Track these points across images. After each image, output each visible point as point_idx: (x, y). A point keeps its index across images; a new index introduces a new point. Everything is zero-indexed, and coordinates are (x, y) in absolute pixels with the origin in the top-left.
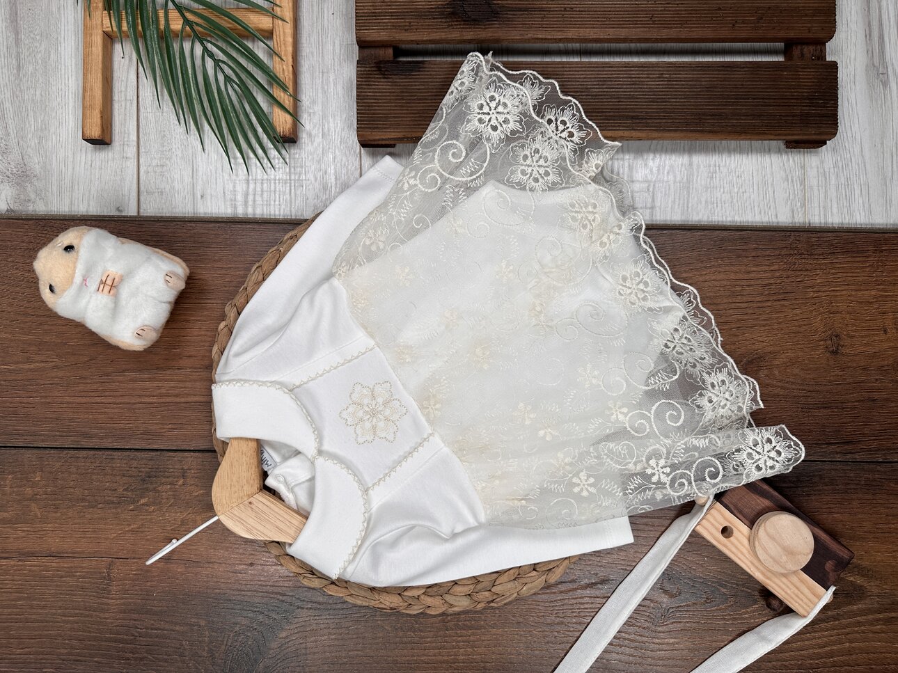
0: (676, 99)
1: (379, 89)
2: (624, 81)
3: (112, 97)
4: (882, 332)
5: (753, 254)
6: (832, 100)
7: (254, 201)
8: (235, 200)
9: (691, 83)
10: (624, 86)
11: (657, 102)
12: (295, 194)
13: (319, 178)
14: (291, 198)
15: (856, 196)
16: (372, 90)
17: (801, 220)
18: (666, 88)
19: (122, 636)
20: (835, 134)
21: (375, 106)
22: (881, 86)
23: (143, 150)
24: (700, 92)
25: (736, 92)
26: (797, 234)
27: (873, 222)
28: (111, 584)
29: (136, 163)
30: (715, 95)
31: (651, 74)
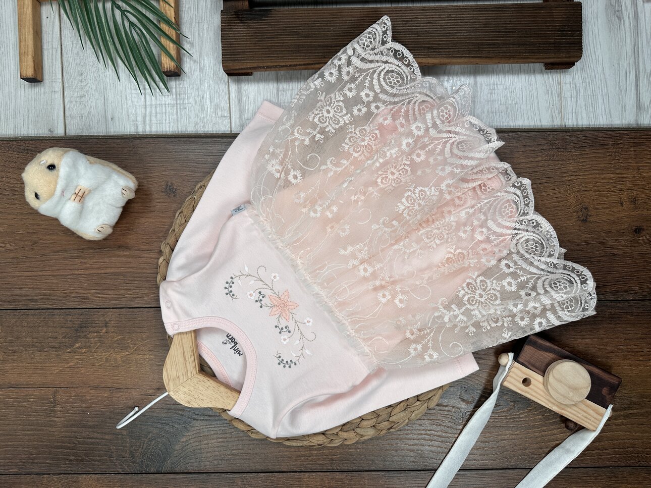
0: (461, 33)
1: (238, 31)
2: (422, 21)
3: (42, 46)
4: (620, 205)
5: (523, 149)
6: (578, 31)
7: (151, 121)
8: (136, 121)
9: (472, 21)
10: (422, 25)
11: (447, 36)
12: (181, 115)
13: (198, 101)
14: (177, 117)
15: (600, 104)
16: (232, 32)
17: (559, 123)
18: (453, 25)
19: (66, 444)
20: (580, 57)
21: (235, 44)
22: (617, 20)
23: (67, 86)
24: (478, 28)
25: (505, 27)
26: (555, 133)
27: (613, 123)
28: (56, 407)
29: (62, 96)
30: (490, 30)
31: (442, 15)
